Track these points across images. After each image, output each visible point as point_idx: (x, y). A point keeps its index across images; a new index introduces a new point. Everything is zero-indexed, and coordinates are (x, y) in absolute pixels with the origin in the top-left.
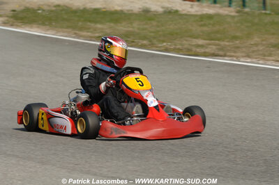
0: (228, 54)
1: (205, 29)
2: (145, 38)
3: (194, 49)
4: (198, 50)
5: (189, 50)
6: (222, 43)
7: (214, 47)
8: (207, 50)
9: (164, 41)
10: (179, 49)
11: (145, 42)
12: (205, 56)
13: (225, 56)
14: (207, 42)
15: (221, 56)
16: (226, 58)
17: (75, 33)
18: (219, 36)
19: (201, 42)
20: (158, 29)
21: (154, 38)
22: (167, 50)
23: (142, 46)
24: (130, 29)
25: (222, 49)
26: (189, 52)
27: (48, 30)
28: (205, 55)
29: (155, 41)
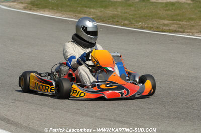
0: (186, 31)
1: (169, 13)
2: (126, 19)
3: (161, 28)
4: (164, 28)
5: (158, 28)
6: (181, 23)
7: (176, 26)
8: (171, 28)
9: (140, 22)
10: (150, 27)
11: (126, 22)
12: (170, 33)
13: (184, 32)
14: (171, 22)
15: (181, 32)
16: (185, 34)
17: (76, 16)
18: (179, 18)
19: (166, 22)
20: (135, 13)
21: (133, 19)
22: (142, 28)
23: (124, 25)
24: (116, 13)
25: (182, 27)
26: (158, 29)
27: (56, 13)
28: (170, 31)
29: (133, 22)
